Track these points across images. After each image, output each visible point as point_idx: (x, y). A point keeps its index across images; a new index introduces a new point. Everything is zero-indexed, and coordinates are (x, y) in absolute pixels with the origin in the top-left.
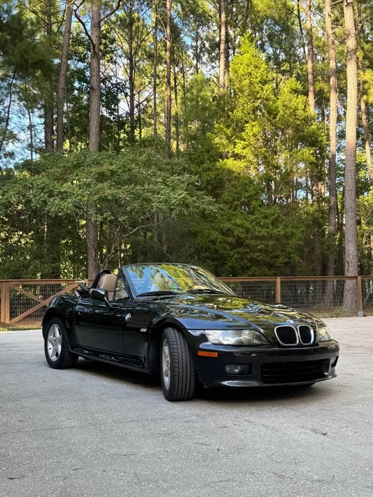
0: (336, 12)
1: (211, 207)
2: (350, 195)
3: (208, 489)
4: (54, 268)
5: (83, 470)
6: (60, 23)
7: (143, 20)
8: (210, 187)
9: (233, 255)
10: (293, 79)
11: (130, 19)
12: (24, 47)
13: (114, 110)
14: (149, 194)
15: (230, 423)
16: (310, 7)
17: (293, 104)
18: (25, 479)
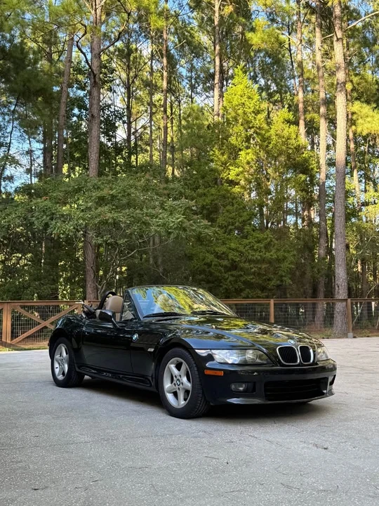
0: (325, 47)
1: (206, 230)
2: (340, 221)
3: (222, 499)
4: (53, 289)
5: (102, 482)
6: (60, 53)
7: (141, 52)
8: (205, 212)
9: (228, 278)
10: (286, 109)
11: (128, 49)
12: (26, 76)
13: (112, 136)
14: (148, 218)
15: (235, 439)
16: (301, 41)
17: (286, 133)
18: (49, 490)
